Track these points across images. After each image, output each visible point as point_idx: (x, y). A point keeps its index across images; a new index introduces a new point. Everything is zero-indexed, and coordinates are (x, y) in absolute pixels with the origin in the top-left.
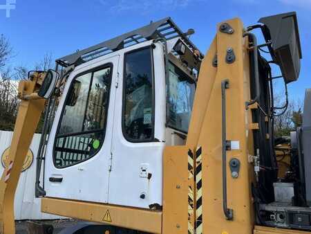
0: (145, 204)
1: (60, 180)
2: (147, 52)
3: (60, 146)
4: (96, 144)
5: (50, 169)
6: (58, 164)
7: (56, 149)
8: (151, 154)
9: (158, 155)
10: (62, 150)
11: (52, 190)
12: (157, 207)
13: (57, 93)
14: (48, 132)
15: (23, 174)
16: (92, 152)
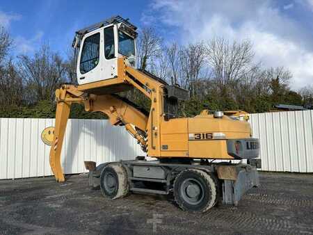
0: (113, 77)
1: (84, 78)
4: (96, 63)
5: (80, 75)
6: (82, 73)
8: (114, 62)
12: (117, 77)
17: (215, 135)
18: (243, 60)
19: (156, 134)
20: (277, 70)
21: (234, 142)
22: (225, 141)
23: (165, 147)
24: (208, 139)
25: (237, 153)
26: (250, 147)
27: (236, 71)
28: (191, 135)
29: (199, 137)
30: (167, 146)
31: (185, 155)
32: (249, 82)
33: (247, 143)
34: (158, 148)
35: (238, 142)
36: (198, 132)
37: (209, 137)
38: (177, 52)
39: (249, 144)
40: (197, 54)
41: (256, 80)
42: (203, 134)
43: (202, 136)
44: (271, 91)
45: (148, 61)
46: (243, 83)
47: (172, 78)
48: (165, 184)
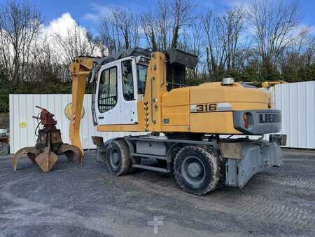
0: (133, 123)
1: (103, 118)
2: (129, 62)
3: (100, 103)
4: (115, 102)
5: (98, 114)
6: (101, 112)
7: (99, 105)
8: (134, 104)
9: (136, 104)
10: (102, 105)
11: (100, 122)
12: (137, 123)
13: (95, 79)
14: (95, 93)
15: (81, 120)
16: (114, 105)
17: (220, 106)
19: (156, 107)
21: (243, 114)
22: (231, 113)
23: (166, 121)
24: (211, 111)
25: (246, 127)
26: (264, 119)
27: (281, 36)
28: (194, 107)
29: (201, 109)
30: (168, 120)
31: (186, 130)
32: (297, 48)
33: (261, 115)
34: (159, 122)
35: (248, 114)
36: (200, 103)
37: (212, 108)
39: (264, 116)
40: (235, 20)
42: (206, 106)
43: (204, 107)
45: (180, 31)
46: (290, 50)
48: (165, 161)
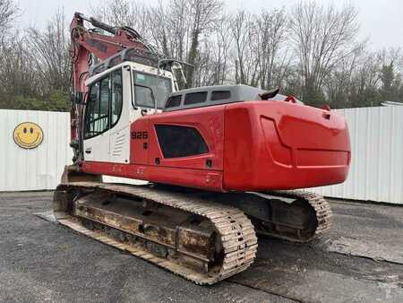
18: (342, 37)
20: (392, 52)
27: (330, 52)
32: (349, 68)
38: (244, 24)
41: (359, 67)
44: (380, 84)
45: (201, 37)
47: (236, 61)
